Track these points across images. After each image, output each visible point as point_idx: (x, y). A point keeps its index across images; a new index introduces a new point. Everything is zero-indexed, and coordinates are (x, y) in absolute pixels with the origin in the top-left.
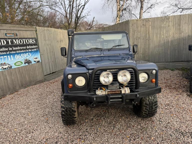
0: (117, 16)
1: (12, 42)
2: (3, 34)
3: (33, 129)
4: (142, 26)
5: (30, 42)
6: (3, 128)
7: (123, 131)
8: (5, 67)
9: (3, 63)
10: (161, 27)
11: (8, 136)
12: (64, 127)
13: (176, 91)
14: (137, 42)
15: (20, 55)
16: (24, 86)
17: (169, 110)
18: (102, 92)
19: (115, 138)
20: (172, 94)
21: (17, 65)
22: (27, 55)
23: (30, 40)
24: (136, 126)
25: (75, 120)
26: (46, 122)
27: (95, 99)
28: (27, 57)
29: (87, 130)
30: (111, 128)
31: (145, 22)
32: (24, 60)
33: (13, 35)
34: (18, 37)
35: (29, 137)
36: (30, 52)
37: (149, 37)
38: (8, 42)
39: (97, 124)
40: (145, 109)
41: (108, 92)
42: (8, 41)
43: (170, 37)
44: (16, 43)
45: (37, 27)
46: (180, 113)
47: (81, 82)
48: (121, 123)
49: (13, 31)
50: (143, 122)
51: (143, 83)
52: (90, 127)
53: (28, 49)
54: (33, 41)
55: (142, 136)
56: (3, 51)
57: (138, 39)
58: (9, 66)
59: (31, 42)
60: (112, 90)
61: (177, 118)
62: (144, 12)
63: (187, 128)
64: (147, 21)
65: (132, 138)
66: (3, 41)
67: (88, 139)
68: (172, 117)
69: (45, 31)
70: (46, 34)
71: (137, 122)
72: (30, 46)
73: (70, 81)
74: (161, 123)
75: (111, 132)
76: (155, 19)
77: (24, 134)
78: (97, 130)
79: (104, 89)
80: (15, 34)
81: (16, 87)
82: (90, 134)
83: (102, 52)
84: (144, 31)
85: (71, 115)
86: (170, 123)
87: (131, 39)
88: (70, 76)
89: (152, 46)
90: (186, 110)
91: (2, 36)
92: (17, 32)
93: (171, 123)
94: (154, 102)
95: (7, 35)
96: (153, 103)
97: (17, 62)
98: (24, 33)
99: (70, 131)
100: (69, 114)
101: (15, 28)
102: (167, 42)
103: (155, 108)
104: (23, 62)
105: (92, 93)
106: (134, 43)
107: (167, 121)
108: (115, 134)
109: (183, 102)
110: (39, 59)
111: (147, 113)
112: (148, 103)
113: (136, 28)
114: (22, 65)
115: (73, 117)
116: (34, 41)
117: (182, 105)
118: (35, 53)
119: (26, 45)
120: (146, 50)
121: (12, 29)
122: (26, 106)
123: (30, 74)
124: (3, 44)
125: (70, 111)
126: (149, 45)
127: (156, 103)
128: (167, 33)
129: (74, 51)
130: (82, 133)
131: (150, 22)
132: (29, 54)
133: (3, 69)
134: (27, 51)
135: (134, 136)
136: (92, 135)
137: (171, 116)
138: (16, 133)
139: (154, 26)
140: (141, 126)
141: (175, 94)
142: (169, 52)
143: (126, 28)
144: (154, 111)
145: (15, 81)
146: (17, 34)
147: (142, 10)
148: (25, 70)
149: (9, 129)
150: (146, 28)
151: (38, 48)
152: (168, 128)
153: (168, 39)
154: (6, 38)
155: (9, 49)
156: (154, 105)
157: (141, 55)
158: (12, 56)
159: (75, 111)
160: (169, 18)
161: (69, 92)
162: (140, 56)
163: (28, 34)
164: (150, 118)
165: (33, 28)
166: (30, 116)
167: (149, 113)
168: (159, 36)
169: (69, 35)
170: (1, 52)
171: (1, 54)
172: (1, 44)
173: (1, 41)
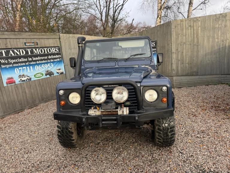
0: (158, 17)
1: (32, 52)
2: (22, 43)
3: (32, 149)
4: (188, 28)
5: (52, 52)
6: (5, 146)
7: (128, 161)
8: (23, 79)
9: (22, 75)
10: (214, 28)
11: (6, 154)
12: (65, 150)
13: (224, 114)
14: (182, 48)
15: (40, 66)
16: (45, 100)
17: (200, 139)
18: (95, 112)
19: (113, 168)
20: (216, 117)
21: (37, 76)
22: (48, 66)
23: (53, 49)
24: (146, 156)
25: (73, 143)
26: (49, 143)
27: (84, 120)
28: (49, 68)
29: (86, 155)
30: (115, 156)
31: (192, 22)
32: (45, 71)
33: (33, 44)
34: (39, 46)
35: (26, 157)
36: (52, 62)
37: (198, 42)
38: (27, 52)
39: (100, 150)
40: (159, 135)
41: (101, 112)
42: (28, 50)
43: (228, 40)
44: (36, 53)
45: (61, 35)
46: (214, 144)
47: (75, 98)
48: (129, 151)
49: (33, 39)
50: (157, 152)
51: (151, 102)
52: (91, 152)
53: (50, 59)
54: (55, 50)
55: (147, 170)
56: (22, 62)
57: (183, 45)
58: (28, 78)
59: (54, 52)
60: (106, 110)
61: (207, 151)
62: (194, 10)
63: (215, 165)
64: (195, 21)
65: (134, 171)
66: (22, 51)
67: (83, 167)
68: (200, 149)
69: (71, 38)
70: (71, 41)
71: (150, 151)
72: (52, 56)
73: (63, 97)
74: (181, 156)
75: (113, 161)
76: (207, 18)
77: (22, 153)
78: (98, 157)
79: (98, 108)
80: (35, 43)
81: (35, 101)
82: (89, 161)
83: (117, 63)
84: (191, 34)
85: (67, 137)
86: (193, 157)
87: (173, 45)
88: (61, 92)
89: (201, 53)
90: (225, 140)
91: (21, 45)
92: (38, 41)
93: (195, 157)
94: (169, 127)
95: (26, 44)
96: (168, 129)
97: (37, 74)
98: (46, 41)
99: (68, 155)
100: (65, 135)
101: (36, 37)
102: (223, 48)
103: (172, 135)
104: (44, 73)
105: (85, 113)
106: (177, 50)
107: (189, 154)
108: (116, 164)
109: (225, 130)
110: (63, 70)
111: (162, 141)
112: (162, 128)
113: (180, 31)
114: (43, 76)
115: (71, 139)
116: (58, 50)
117: (222, 133)
118: (58, 64)
119: (48, 55)
120: (194, 59)
121: (32, 37)
122: (37, 123)
123: (52, 87)
124: (22, 54)
125: (67, 132)
126: (198, 52)
127: (172, 129)
128: (223, 35)
129: (84, 62)
130: (80, 158)
131: (200, 22)
132: (51, 65)
133: (21, 81)
134: (49, 61)
135: (138, 169)
136: (89, 162)
137: (200, 147)
138: (14, 152)
139: (205, 27)
140: (152, 157)
141: (220, 119)
142: (225, 61)
143: (167, 32)
144: (169, 139)
145: (35, 95)
146: (37, 43)
147: (191, 7)
148: (47, 82)
149: (10, 147)
150: (194, 30)
151: (62, 58)
152: (187, 162)
153: (224, 44)
154: (26, 48)
155: (28, 60)
156: (169, 131)
157: (187, 64)
158: (31, 67)
159: (72, 133)
160: (226, 15)
161: (61, 110)
162: (185, 66)
163: (50, 42)
164: (169, 148)
165: (56, 35)
166: (36, 135)
167: (164, 141)
168: (211, 40)
169: (79, 44)
170: (20, 62)
171: (20, 65)
172: (19, 54)
173: (20, 51)
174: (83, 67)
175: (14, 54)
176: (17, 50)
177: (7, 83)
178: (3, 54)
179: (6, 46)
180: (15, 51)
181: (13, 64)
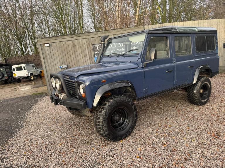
45: (146, 27)
129: (102, 57)
174: (101, 61)
179: (99, 42)
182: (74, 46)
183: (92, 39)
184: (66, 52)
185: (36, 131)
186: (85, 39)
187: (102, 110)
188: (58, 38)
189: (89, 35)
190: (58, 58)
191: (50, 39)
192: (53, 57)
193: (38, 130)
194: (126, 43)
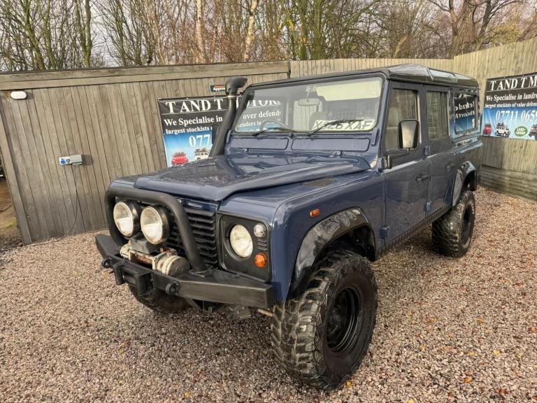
1: (224, 104)
2: (206, 87)
5: (269, 103)
8: (203, 157)
9: (201, 149)
18: (128, 250)
38: (214, 105)
42: (216, 102)
53: (262, 119)
56: (203, 125)
59: (273, 102)
66: (205, 102)
72: (267, 112)
83: (290, 142)
91: (205, 92)
95: (214, 89)
101: (235, 72)
124: (204, 109)
129: (231, 135)
134: (259, 123)
154: (213, 96)
155: (215, 120)
165: (281, 65)
170: (199, 125)
171: (199, 130)
172: (199, 109)
173: (200, 102)
174: (228, 149)
175: (190, 110)
176: (195, 102)
177: (173, 163)
178: (169, 109)
179: (176, 95)
180: (192, 102)
181: (186, 128)
182: (104, 100)
183: (156, 83)
184: (80, 118)
185: (43, 381)
186: (138, 83)
187: (310, 301)
188: (55, 77)
189: (148, 72)
190: (55, 134)
191: (27, 78)
192: (37, 131)
193: (48, 373)
194: (308, 101)
